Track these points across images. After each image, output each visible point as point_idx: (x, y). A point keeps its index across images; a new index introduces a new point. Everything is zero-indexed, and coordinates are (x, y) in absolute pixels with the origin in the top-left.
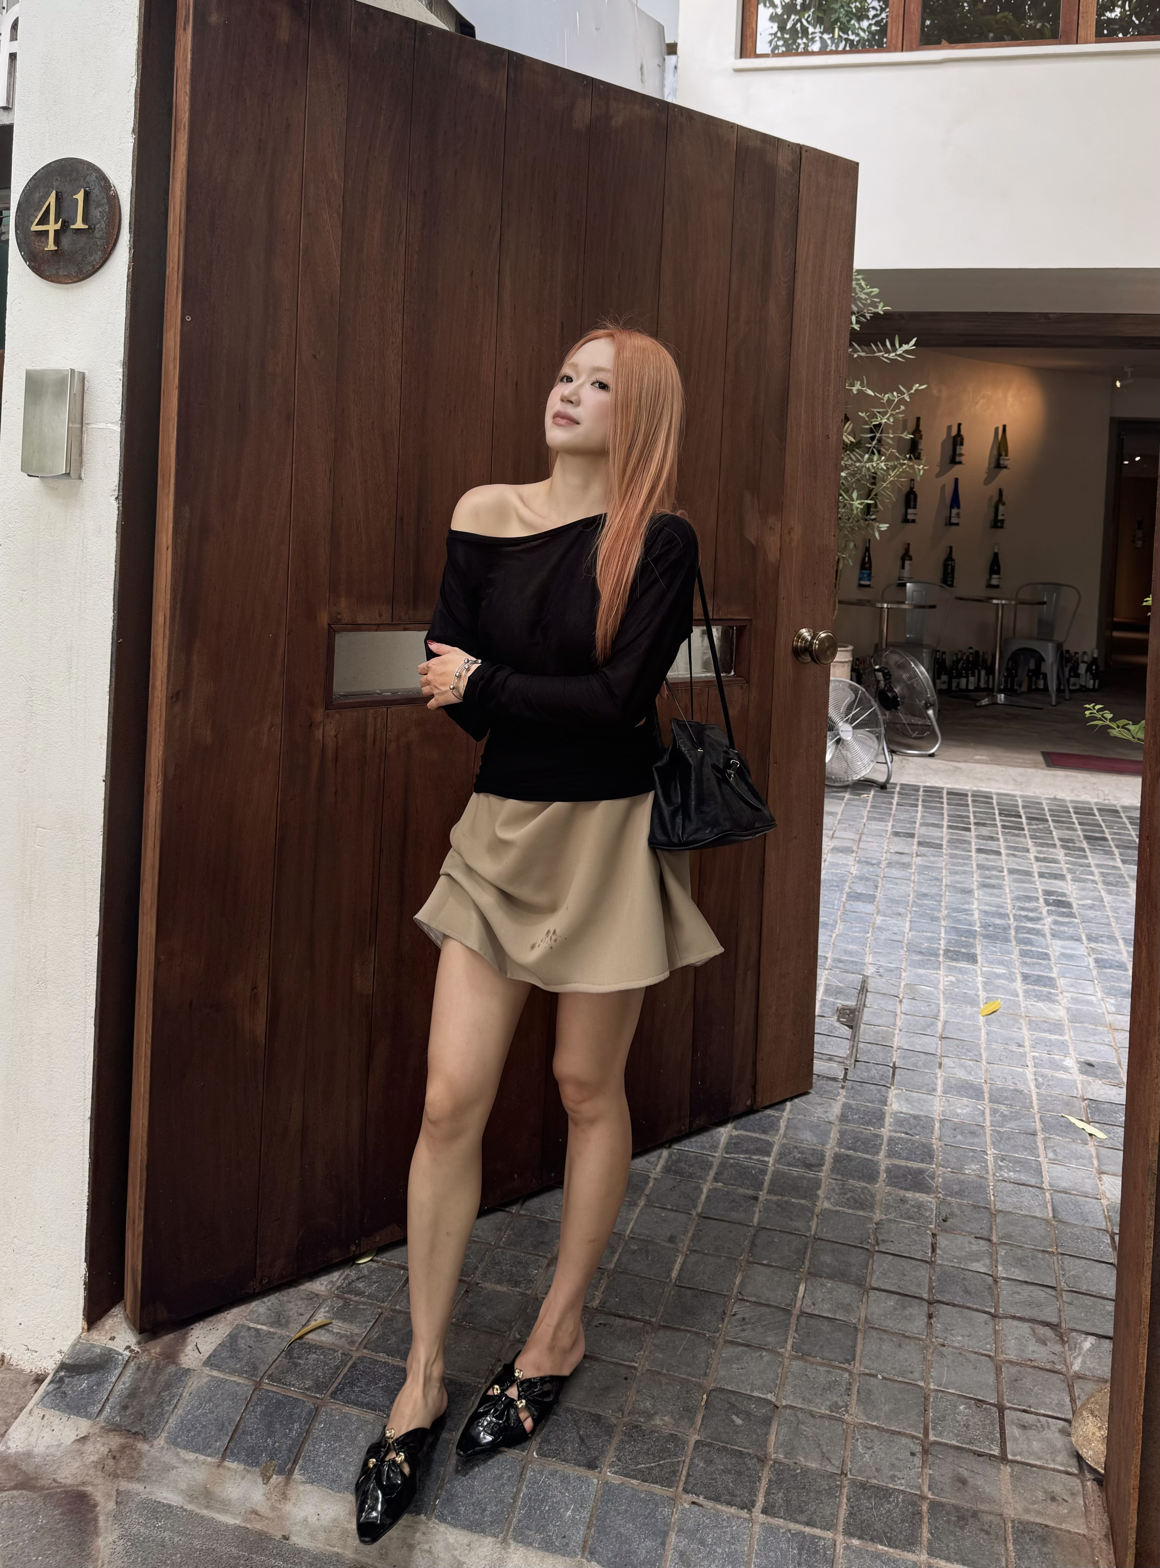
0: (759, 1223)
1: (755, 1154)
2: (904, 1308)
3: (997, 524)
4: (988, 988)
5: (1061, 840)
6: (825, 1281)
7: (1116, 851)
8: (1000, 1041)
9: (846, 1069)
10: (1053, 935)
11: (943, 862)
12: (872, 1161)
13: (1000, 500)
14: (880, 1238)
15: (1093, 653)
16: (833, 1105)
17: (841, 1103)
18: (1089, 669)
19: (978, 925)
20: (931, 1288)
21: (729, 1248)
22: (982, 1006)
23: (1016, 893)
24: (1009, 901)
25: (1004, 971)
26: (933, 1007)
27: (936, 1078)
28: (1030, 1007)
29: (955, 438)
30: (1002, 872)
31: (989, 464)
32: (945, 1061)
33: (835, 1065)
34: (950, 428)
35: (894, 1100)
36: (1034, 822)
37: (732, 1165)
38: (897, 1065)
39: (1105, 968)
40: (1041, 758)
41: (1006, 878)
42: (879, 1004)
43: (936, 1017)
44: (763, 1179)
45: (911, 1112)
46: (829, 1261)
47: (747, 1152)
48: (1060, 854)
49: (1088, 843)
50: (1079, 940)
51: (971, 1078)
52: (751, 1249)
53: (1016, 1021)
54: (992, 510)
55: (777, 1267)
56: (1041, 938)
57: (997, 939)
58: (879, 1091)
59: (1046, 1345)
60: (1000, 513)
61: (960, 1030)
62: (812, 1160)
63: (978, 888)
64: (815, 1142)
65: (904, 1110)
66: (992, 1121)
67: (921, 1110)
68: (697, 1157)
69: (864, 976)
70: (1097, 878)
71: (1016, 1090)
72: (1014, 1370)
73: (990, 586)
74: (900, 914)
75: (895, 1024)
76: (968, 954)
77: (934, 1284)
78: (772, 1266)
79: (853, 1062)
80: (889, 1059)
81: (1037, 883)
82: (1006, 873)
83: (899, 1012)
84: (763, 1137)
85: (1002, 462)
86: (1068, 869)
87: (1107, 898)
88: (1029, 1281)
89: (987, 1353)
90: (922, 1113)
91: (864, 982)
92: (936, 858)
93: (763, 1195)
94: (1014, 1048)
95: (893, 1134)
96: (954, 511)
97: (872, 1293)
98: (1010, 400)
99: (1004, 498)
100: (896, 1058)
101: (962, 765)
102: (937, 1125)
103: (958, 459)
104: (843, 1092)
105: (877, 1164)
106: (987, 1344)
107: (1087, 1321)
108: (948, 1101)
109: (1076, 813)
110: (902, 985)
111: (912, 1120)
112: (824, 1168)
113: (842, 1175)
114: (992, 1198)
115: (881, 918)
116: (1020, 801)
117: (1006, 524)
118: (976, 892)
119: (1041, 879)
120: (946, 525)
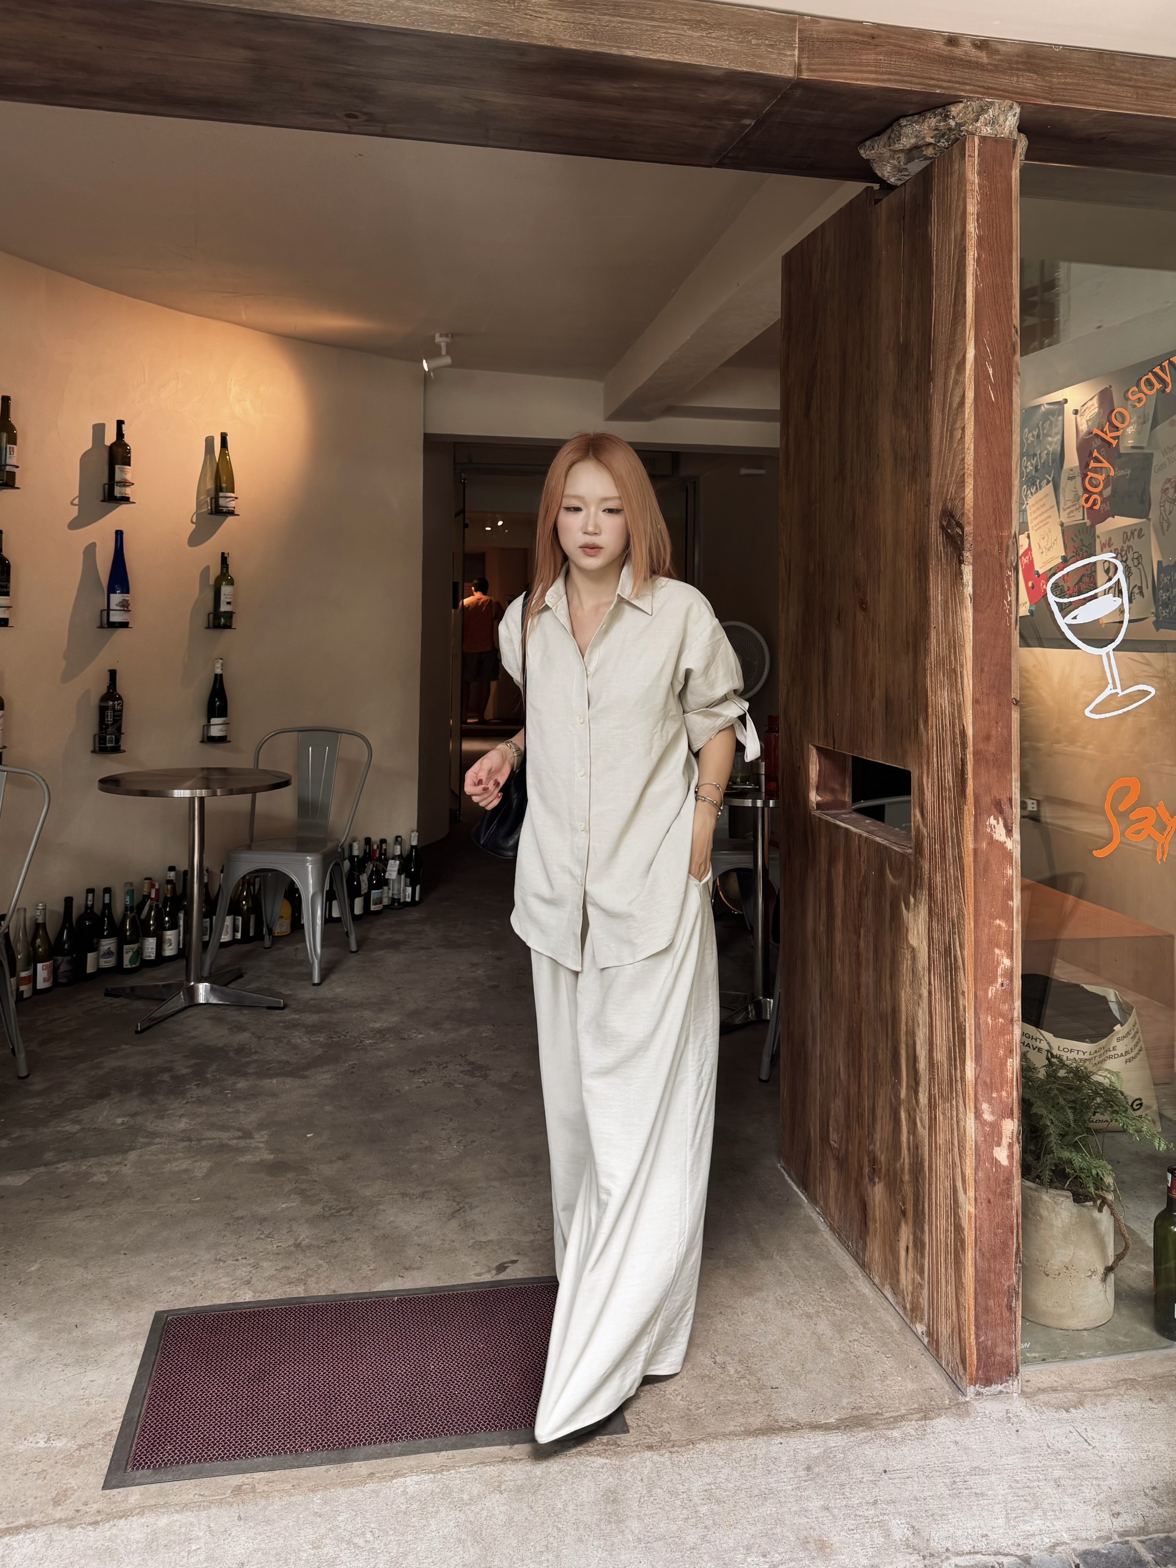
3: (219, 619)
13: (224, 576)
29: (111, 449)
31: (199, 505)
34: (99, 428)
54: (211, 595)
60: (224, 599)
73: (208, 740)
85: (222, 502)
96: (116, 598)
98: (234, 388)
99: (232, 571)
103: (119, 491)
117: (236, 622)
120: (101, 627)
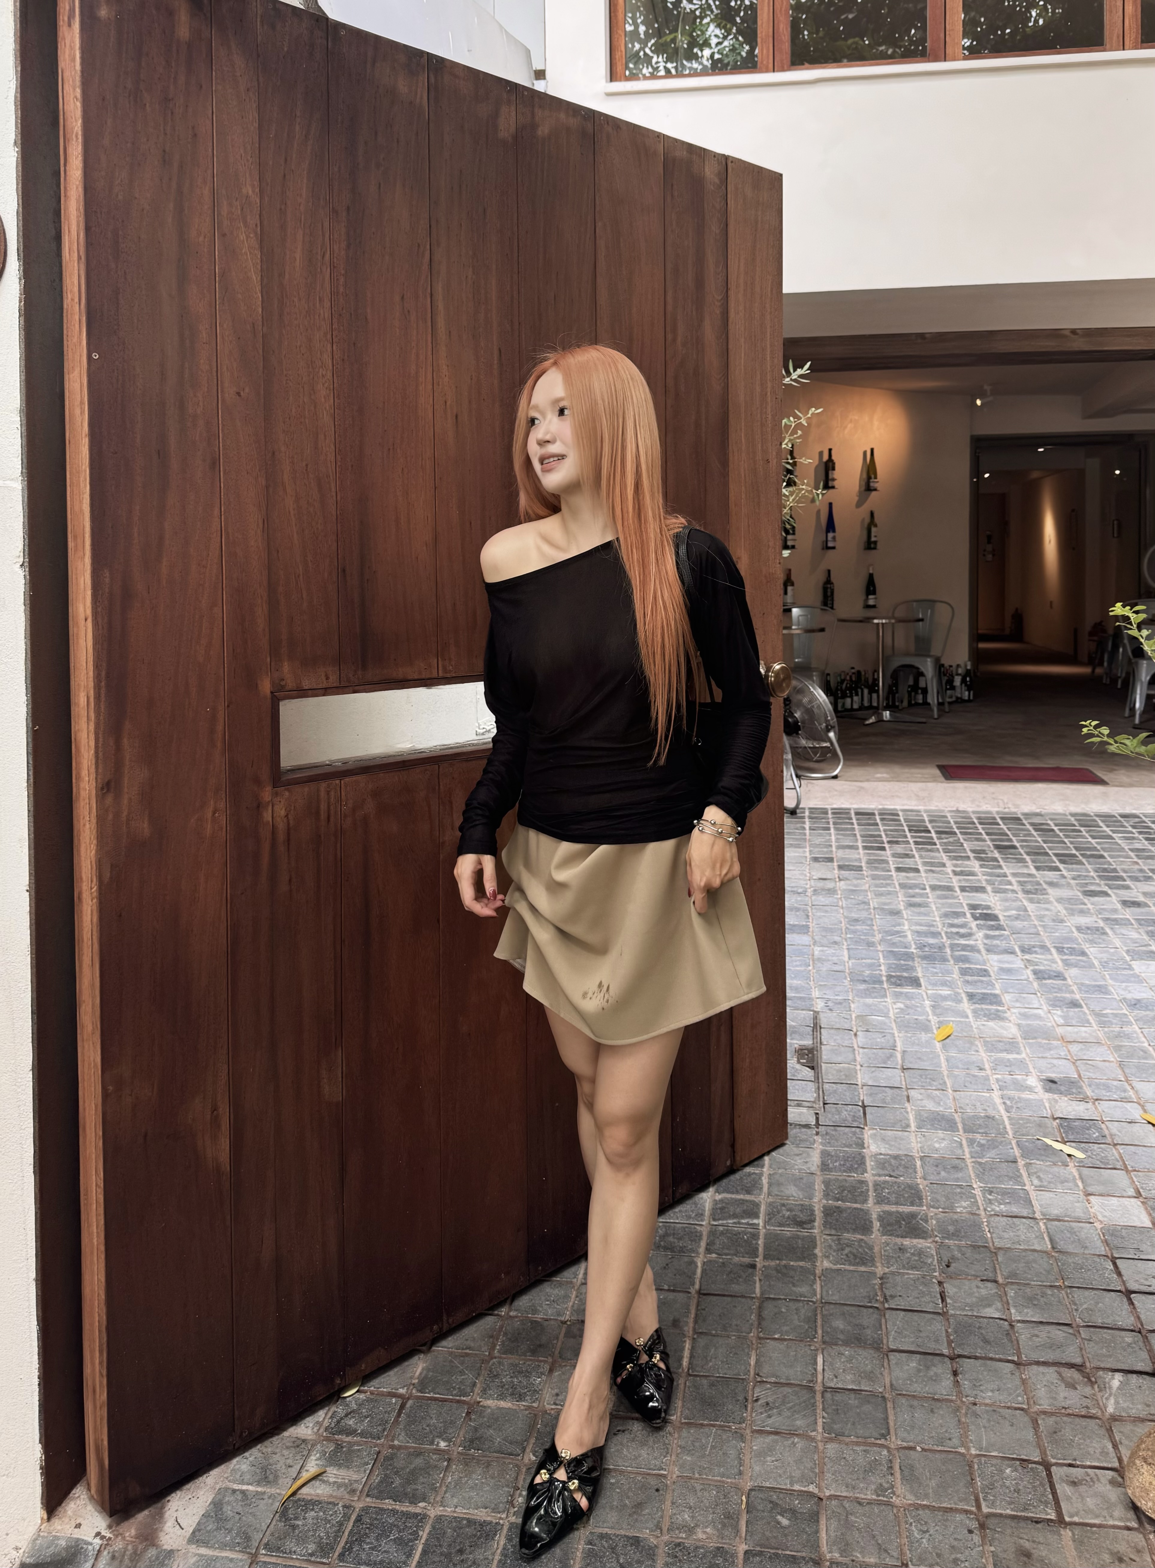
0: (762, 1293)
1: (743, 1218)
2: (928, 1368)
3: (870, 545)
4: (938, 1011)
5: (973, 851)
6: (842, 1349)
7: (1028, 858)
8: (960, 1066)
9: (817, 1114)
10: (988, 950)
11: (865, 884)
12: (862, 1210)
13: (872, 522)
14: (888, 1293)
15: (966, 666)
16: (812, 1154)
17: (818, 1151)
18: (963, 681)
19: (914, 946)
20: (950, 1342)
21: (737, 1325)
22: (935, 1031)
23: (943, 910)
24: (938, 919)
25: (949, 992)
26: (888, 1037)
27: (907, 1113)
28: (982, 1027)
29: (826, 463)
30: (925, 889)
31: (859, 487)
32: (912, 1093)
33: (804, 1110)
34: (821, 454)
35: (870, 1141)
36: (943, 836)
37: (722, 1233)
38: (866, 1103)
39: (1045, 979)
40: (937, 772)
41: (930, 895)
42: (835, 1040)
43: (894, 1048)
44: (757, 1244)
45: (890, 1152)
46: (841, 1327)
47: (734, 1216)
48: (975, 865)
49: (999, 852)
50: (1013, 953)
51: (941, 1109)
52: (759, 1324)
53: (972, 1044)
54: (865, 533)
55: (790, 1339)
56: (977, 955)
57: (935, 959)
58: (854, 1133)
59: (1076, 1389)
60: (873, 534)
61: (920, 1058)
62: (802, 1217)
63: (906, 909)
64: (801, 1197)
65: (883, 1151)
66: (971, 1152)
67: (900, 1149)
68: (684, 1228)
69: (815, 1012)
70: (1016, 887)
71: (988, 1117)
72: (1051, 1421)
73: (868, 607)
74: (835, 943)
75: (855, 1060)
76: (911, 978)
77: (952, 1337)
78: (785, 1340)
79: (822, 1105)
80: (857, 1098)
81: (961, 897)
82: (928, 890)
83: (856, 1047)
84: (748, 1197)
85: (872, 484)
86: (986, 880)
87: (1030, 907)
88: (1044, 1320)
89: (1020, 1406)
90: (900, 1152)
91: (815, 1018)
92: (859, 881)
93: (759, 1261)
94: (976, 1072)
95: (876, 1178)
96: (830, 535)
97: (892, 1356)
98: (876, 423)
99: (876, 520)
100: (863, 1095)
101: (865, 785)
102: (918, 1163)
103: (830, 484)
104: (819, 1139)
105: (867, 1212)
106: (1018, 1396)
107: (1110, 1356)
108: (924, 1136)
109: (981, 823)
110: (854, 1016)
111: (893, 1162)
112: (816, 1224)
113: (835, 1229)
114: (989, 1235)
115: (819, 949)
116: (925, 815)
117: (879, 546)
118: (904, 912)
119: (964, 894)
120: (823, 549)
